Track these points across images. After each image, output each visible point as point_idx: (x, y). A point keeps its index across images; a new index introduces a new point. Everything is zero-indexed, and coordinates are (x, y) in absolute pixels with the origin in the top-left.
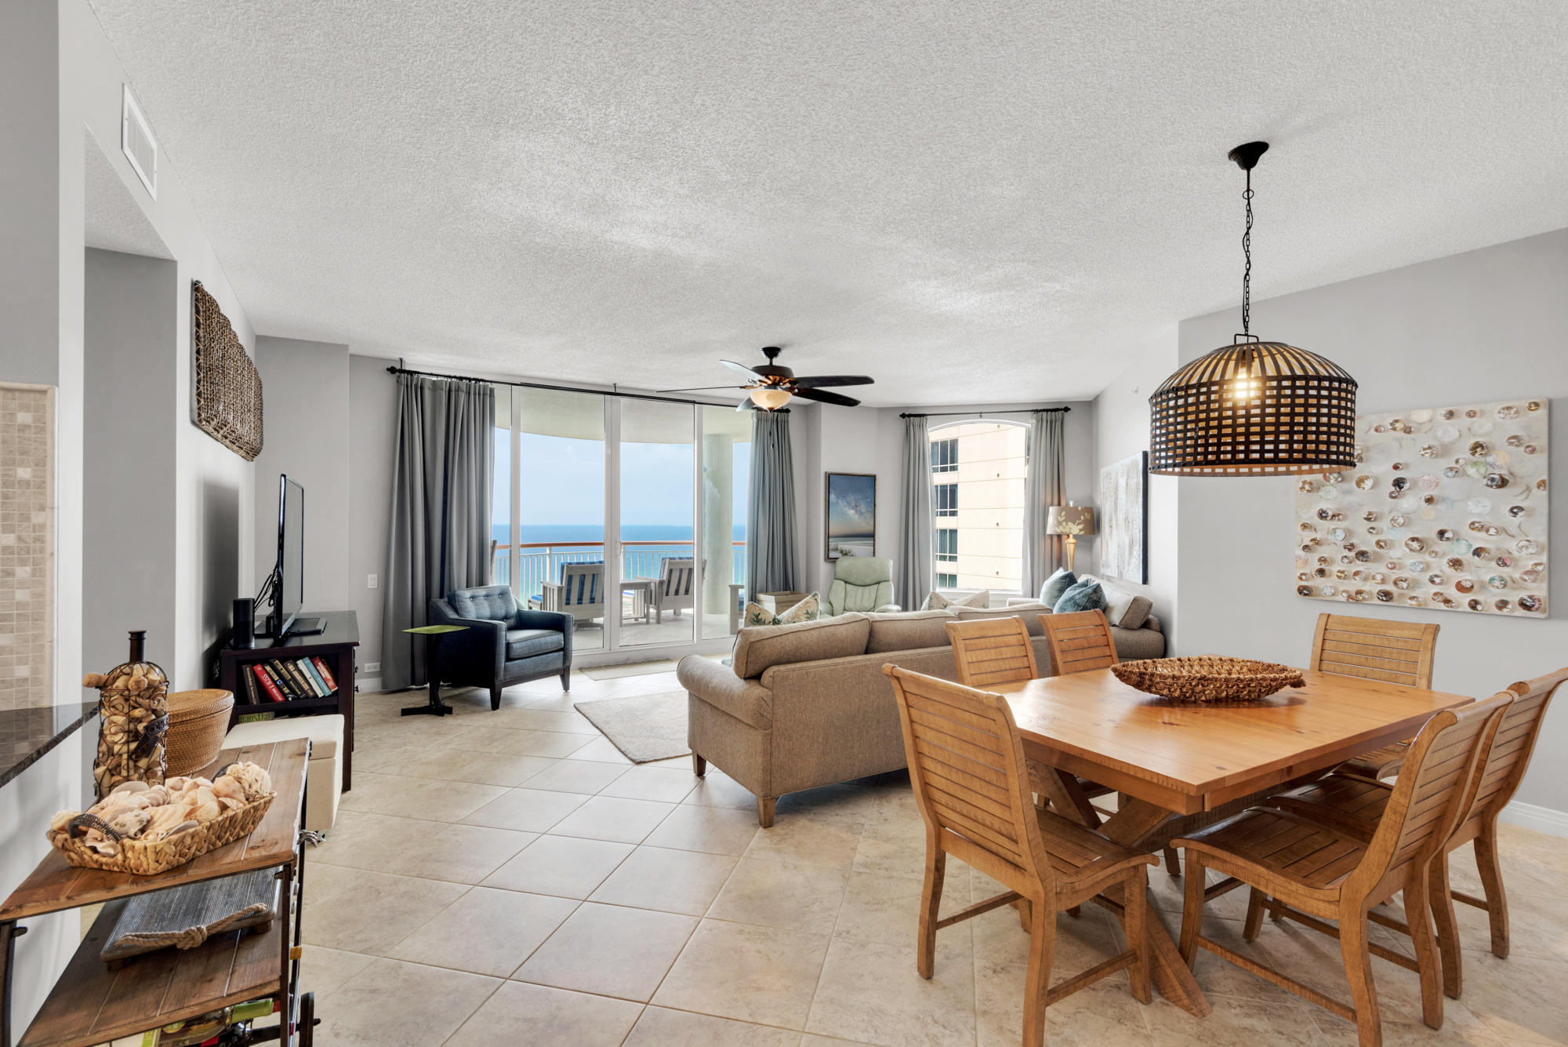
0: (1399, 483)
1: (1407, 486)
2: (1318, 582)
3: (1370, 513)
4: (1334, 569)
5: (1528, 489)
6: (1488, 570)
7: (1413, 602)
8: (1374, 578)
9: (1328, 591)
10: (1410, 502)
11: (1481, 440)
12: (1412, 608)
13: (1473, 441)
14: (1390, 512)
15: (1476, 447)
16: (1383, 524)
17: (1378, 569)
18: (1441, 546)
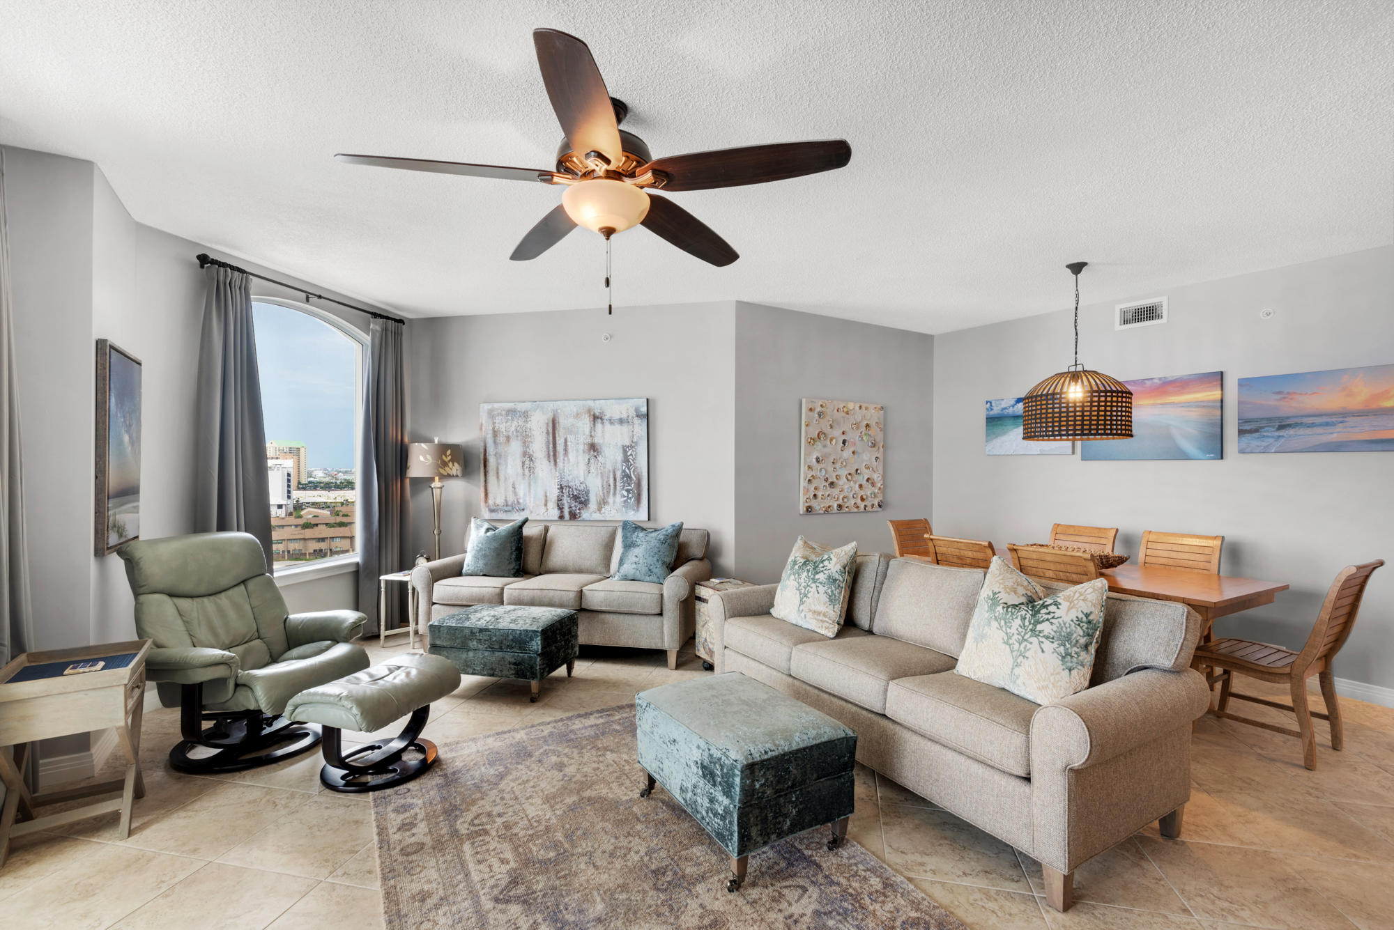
0: (844, 442)
1: (847, 444)
2: (814, 504)
3: (834, 460)
4: (819, 494)
5: (879, 448)
6: (868, 491)
7: (847, 509)
8: (834, 498)
9: (817, 508)
10: (847, 453)
11: (869, 422)
12: (846, 513)
13: (866, 423)
14: (840, 458)
15: (867, 425)
16: (838, 466)
17: (835, 492)
18: (856, 477)
